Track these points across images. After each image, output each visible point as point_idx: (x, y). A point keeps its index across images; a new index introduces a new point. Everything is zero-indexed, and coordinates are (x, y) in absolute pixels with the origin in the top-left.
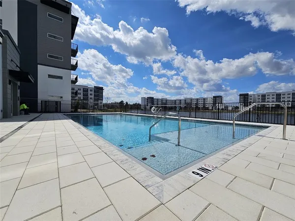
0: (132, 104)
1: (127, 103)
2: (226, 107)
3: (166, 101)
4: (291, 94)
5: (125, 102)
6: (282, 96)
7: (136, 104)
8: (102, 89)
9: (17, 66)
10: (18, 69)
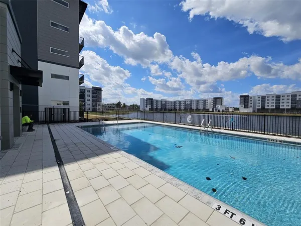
0: (129, 105)
1: (124, 104)
2: (227, 109)
3: (166, 102)
4: (290, 96)
5: (122, 103)
6: (281, 98)
7: (133, 105)
8: (100, 90)
9: (19, 61)
10: (19, 65)
